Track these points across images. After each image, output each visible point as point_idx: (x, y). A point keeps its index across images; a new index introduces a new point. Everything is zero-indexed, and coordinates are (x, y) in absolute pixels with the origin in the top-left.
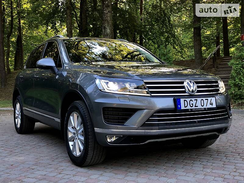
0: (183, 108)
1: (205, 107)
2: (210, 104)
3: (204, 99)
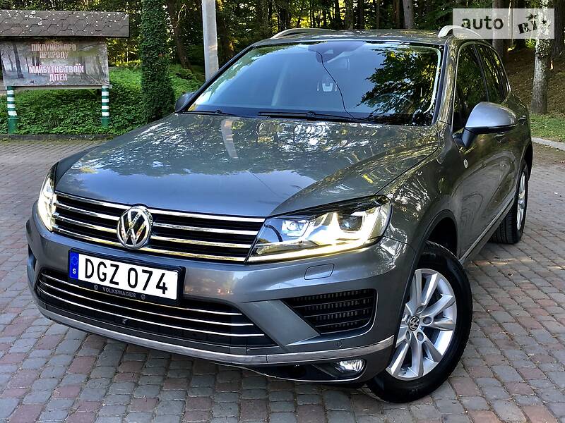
0: (82, 277)
1: (139, 289)
2: (158, 287)
3: (139, 269)
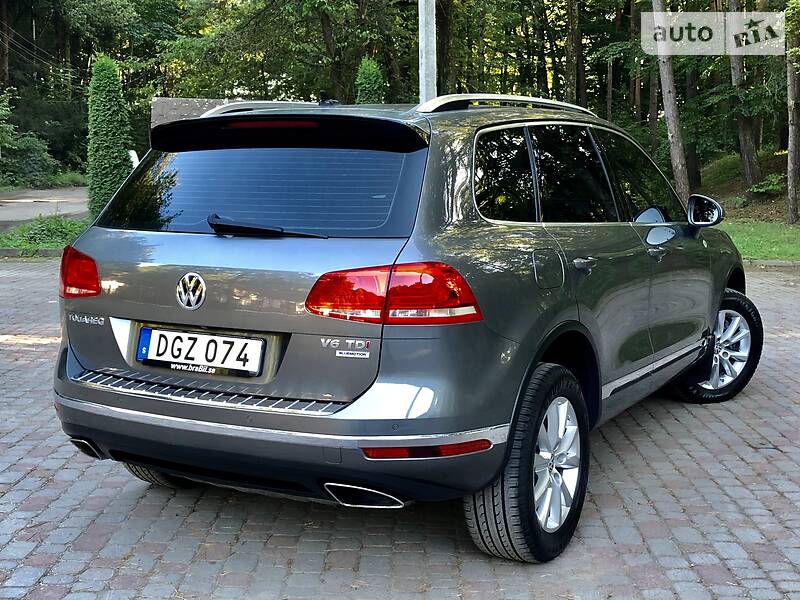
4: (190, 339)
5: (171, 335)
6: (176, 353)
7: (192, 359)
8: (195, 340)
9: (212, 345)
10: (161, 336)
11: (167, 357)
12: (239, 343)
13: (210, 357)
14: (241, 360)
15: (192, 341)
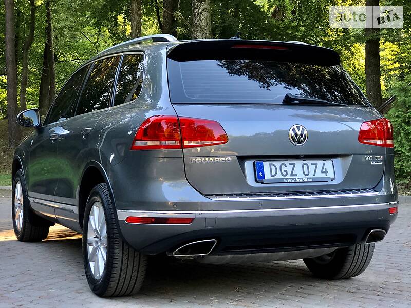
4: (290, 164)
5: (278, 164)
6: (285, 173)
7: (296, 175)
8: (294, 165)
9: (305, 166)
10: (271, 165)
11: (279, 176)
12: (320, 163)
13: (306, 173)
14: (324, 172)
15: (293, 166)
